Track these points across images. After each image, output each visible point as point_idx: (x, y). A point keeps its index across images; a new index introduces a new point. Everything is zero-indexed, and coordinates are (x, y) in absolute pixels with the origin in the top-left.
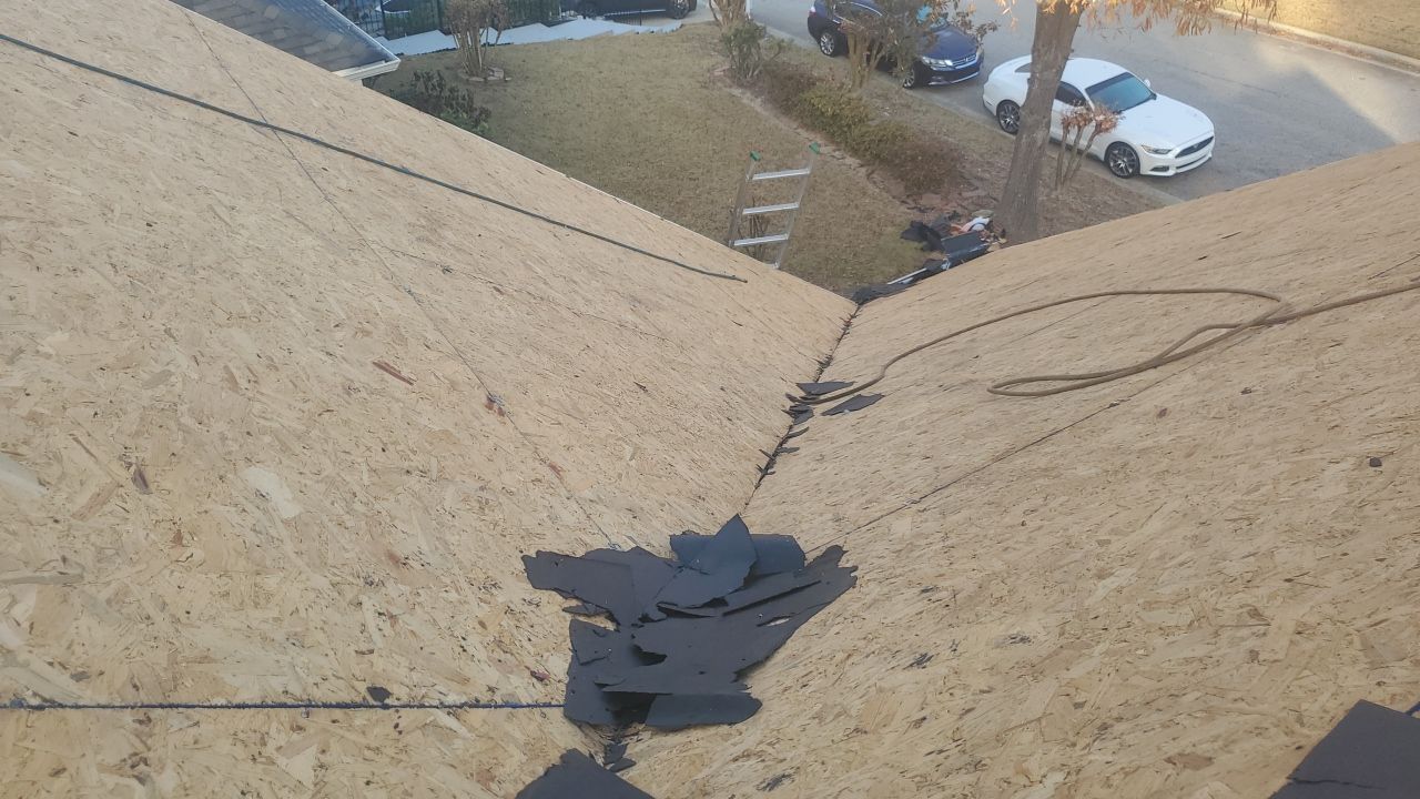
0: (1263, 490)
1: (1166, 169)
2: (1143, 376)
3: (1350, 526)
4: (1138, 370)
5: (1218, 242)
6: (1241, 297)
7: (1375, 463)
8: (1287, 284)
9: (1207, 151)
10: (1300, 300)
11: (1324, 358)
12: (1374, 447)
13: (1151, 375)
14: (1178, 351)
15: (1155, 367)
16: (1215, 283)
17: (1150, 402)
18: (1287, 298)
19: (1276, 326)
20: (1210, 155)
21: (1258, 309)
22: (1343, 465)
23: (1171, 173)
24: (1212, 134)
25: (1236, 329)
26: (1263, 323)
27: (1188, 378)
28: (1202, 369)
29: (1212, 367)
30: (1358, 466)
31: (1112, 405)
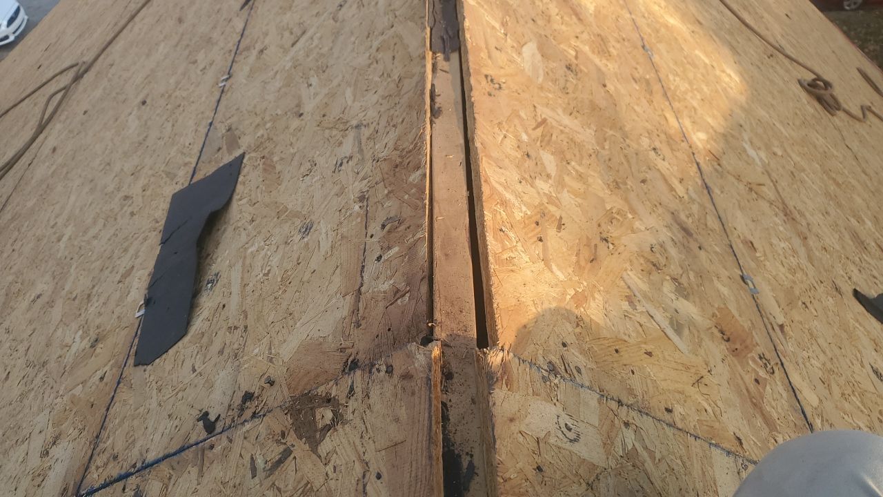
0: (109, 148)
1: (6, 37)
2: (37, 141)
3: (145, 135)
4: (33, 139)
5: (43, 55)
6: (65, 73)
7: (144, 103)
8: (82, 54)
9: (22, 15)
10: (88, 58)
11: (110, 75)
12: (140, 98)
13: (42, 137)
14: (46, 116)
15: (41, 132)
16: (50, 74)
17: (46, 150)
18: (85, 59)
19: (85, 76)
20: (26, 17)
21: (71, 75)
22: (134, 113)
23: (12, 38)
24: (17, 4)
25: (66, 89)
26: (78, 78)
27: (58, 126)
28: (63, 117)
29: (66, 113)
30: (139, 108)
31: (29, 165)
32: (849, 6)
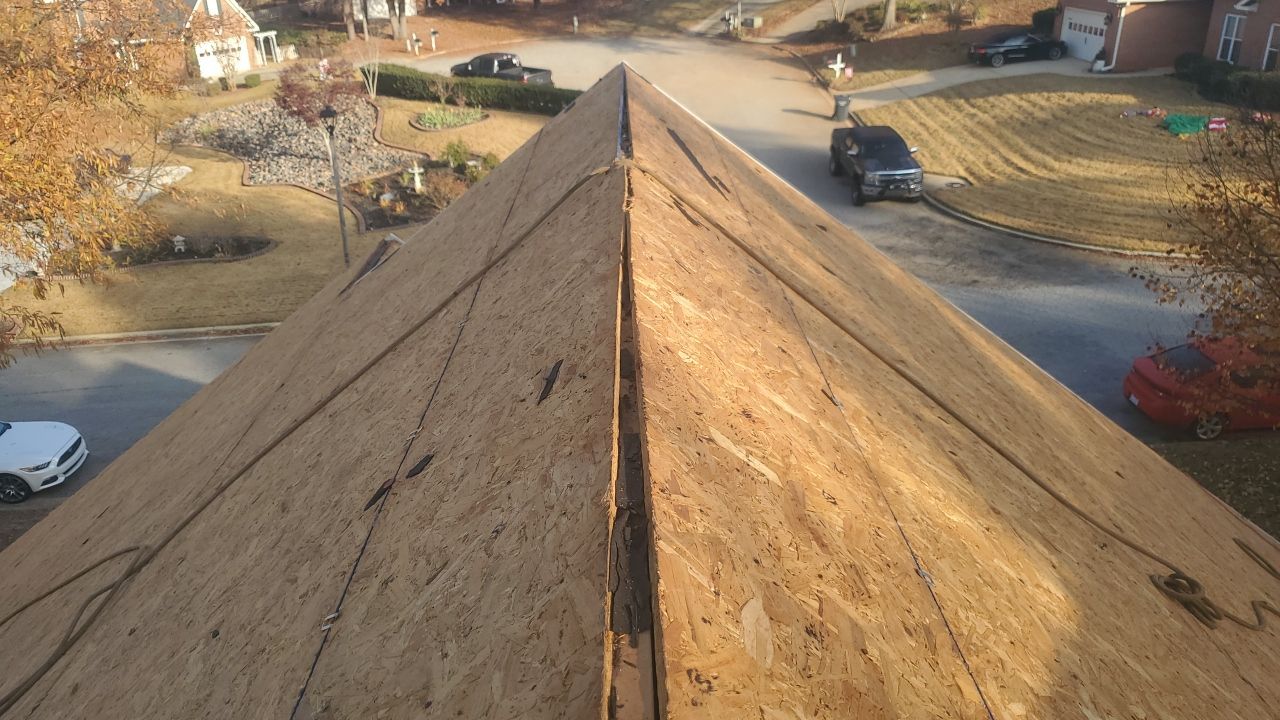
0: (153, 702)
1: (55, 478)
2: (55, 668)
3: (208, 692)
4: (50, 665)
5: (94, 523)
6: (117, 559)
7: (216, 634)
8: (146, 532)
9: (82, 449)
10: (152, 541)
11: (177, 576)
12: (211, 625)
13: (62, 662)
14: (77, 629)
15: (63, 654)
16: (98, 556)
17: (63, 688)
18: (147, 542)
19: (144, 569)
20: (87, 452)
21: (124, 564)
22: (198, 649)
23: (61, 479)
24: (78, 435)
25: (114, 587)
26: (133, 572)
27: (90, 648)
28: (99, 634)
29: (105, 627)
30: (207, 644)
31: (35, 709)
32: (1205, 434)
